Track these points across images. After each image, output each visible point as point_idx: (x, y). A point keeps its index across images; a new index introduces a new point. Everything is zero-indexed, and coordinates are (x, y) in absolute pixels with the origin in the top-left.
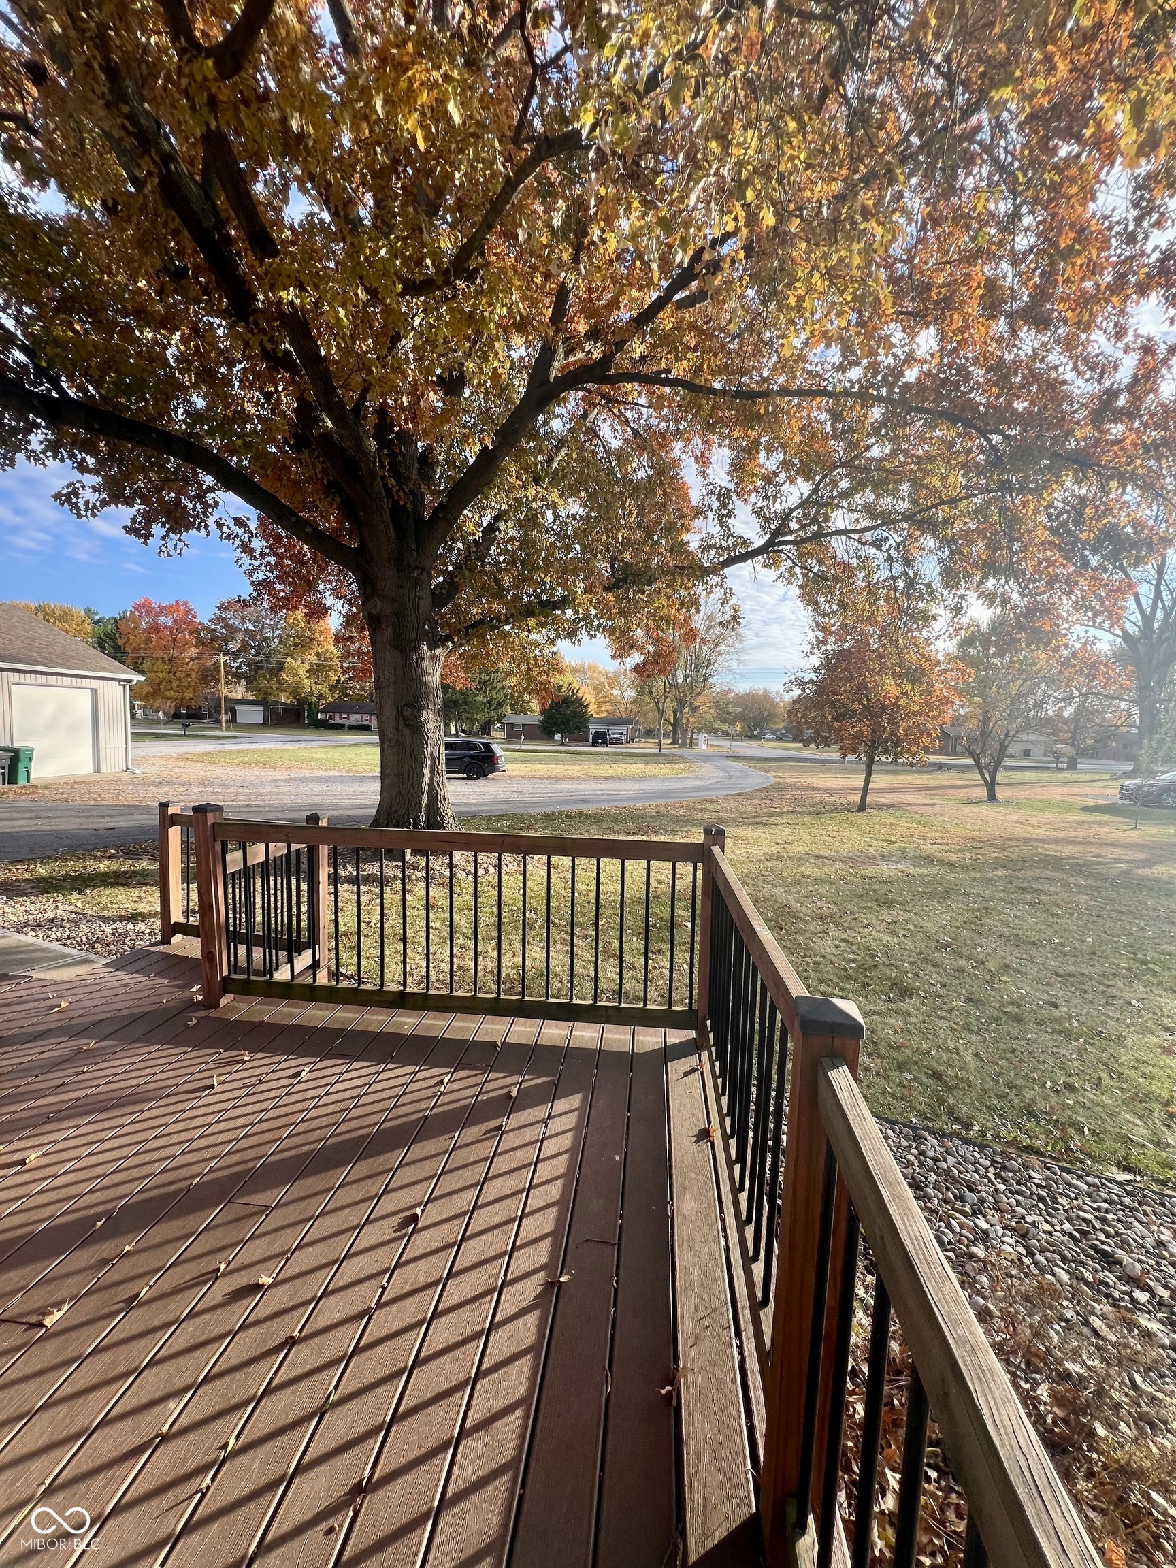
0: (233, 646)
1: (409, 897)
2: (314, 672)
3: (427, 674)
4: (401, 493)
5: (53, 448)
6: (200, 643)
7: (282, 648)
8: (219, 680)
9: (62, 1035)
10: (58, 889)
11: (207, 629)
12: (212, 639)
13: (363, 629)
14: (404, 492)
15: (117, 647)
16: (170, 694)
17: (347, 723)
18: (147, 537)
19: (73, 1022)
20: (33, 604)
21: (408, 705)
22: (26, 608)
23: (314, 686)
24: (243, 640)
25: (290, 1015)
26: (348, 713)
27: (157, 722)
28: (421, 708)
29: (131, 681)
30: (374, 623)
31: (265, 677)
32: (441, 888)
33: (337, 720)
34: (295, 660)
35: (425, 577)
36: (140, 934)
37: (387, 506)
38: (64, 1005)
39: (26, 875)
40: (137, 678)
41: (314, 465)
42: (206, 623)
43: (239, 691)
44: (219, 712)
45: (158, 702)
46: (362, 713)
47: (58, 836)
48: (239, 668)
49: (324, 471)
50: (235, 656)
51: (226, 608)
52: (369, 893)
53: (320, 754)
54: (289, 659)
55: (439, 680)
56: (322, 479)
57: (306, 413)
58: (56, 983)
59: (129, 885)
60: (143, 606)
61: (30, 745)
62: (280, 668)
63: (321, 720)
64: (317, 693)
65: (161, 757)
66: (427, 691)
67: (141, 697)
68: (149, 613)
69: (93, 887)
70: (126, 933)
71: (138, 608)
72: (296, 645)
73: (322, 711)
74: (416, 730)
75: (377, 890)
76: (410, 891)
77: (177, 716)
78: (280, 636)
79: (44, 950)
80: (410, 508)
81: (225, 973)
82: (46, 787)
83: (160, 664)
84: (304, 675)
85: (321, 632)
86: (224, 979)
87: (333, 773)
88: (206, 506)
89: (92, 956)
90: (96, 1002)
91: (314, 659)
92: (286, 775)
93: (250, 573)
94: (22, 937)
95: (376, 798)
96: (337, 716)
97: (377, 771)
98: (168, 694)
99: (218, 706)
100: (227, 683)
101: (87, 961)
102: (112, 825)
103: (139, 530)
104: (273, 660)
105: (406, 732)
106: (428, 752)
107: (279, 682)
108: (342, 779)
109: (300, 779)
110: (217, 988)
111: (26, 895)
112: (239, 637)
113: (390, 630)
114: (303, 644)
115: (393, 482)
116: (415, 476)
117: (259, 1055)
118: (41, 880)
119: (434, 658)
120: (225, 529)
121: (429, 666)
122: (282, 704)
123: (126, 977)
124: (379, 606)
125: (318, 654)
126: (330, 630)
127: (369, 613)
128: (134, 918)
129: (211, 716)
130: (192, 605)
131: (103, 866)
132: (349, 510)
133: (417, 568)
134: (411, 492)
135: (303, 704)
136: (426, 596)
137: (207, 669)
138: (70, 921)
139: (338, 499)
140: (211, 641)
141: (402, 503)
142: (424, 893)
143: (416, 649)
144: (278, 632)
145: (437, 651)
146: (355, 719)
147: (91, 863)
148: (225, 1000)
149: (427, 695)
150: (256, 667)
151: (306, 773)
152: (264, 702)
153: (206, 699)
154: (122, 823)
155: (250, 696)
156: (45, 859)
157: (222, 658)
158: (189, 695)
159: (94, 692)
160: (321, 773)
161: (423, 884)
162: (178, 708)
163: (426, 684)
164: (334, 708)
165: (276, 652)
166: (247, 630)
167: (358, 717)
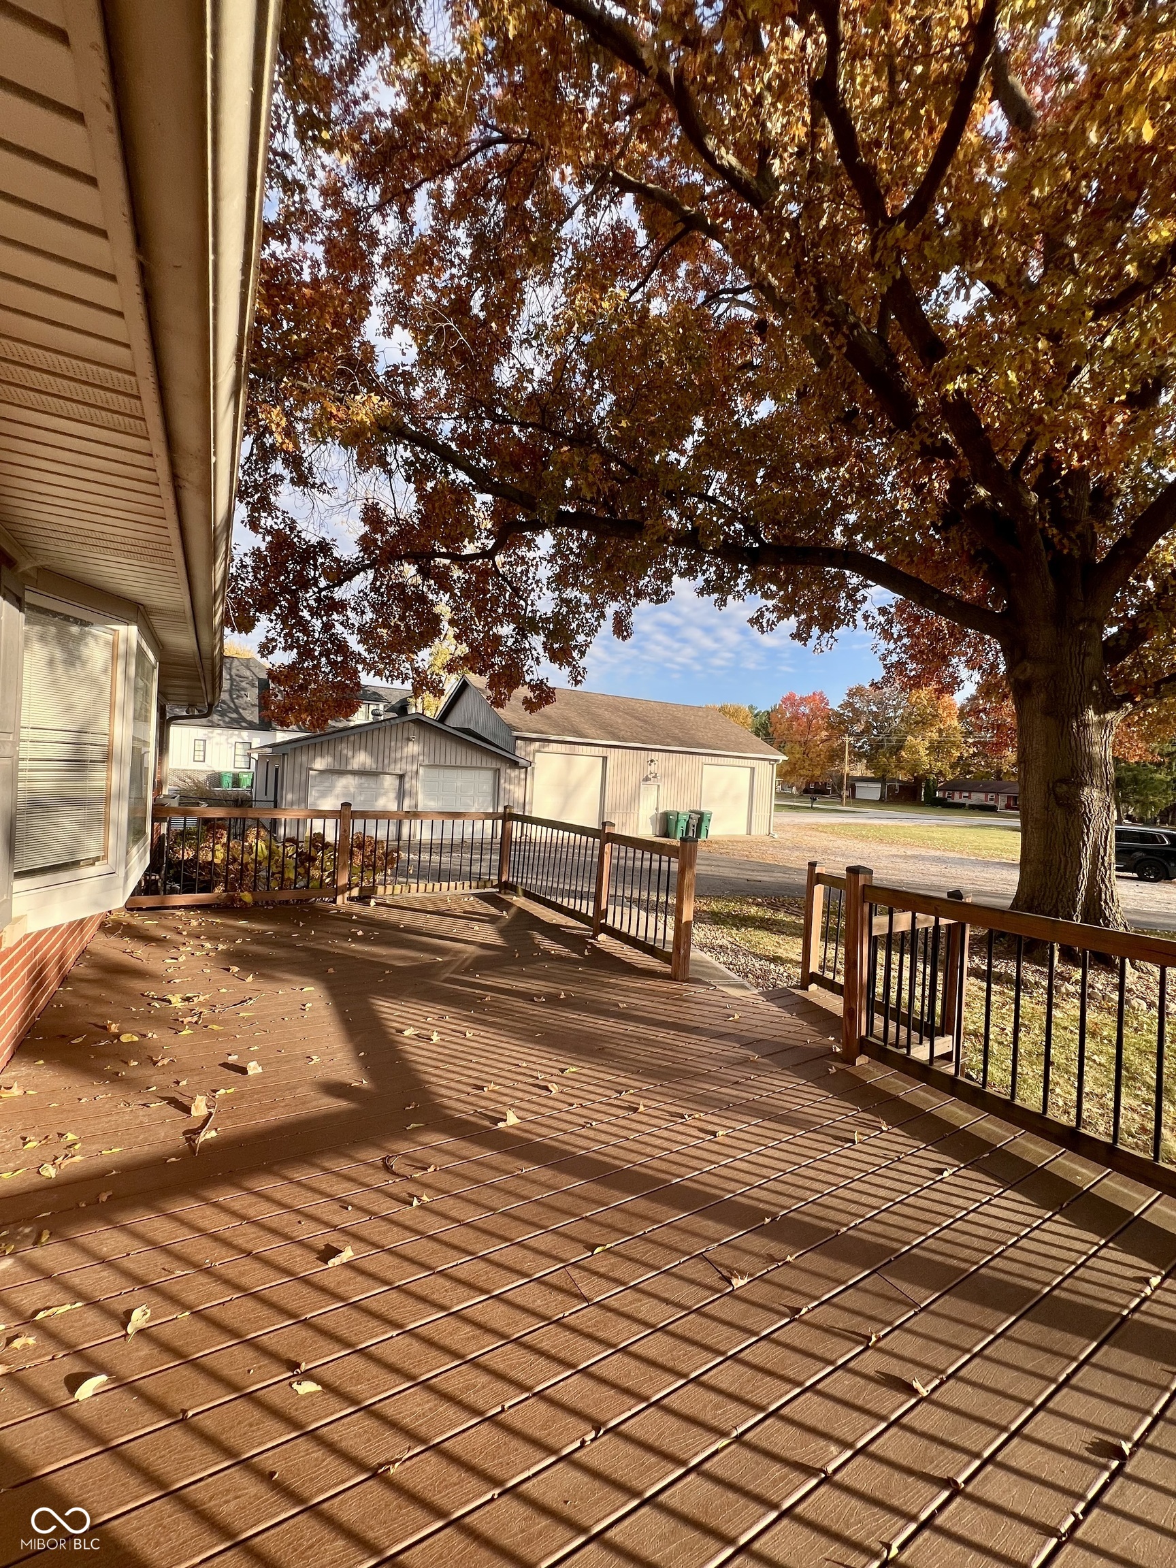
0: (858, 728)
1: (1056, 1013)
2: (935, 749)
3: (1093, 744)
4: (1065, 541)
5: (750, 585)
6: (830, 727)
7: (903, 727)
8: (843, 759)
9: (736, 1042)
10: (724, 923)
11: (837, 714)
12: (840, 723)
13: (1005, 697)
14: (1070, 538)
15: (767, 734)
16: (803, 772)
17: (968, 802)
18: (806, 639)
19: (743, 1033)
20: (718, 706)
21: (1064, 781)
22: (714, 709)
23: (933, 763)
24: (867, 722)
25: (926, 1101)
26: (970, 792)
27: (791, 796)
28: (1082, 785)
29: (776, 761)
30: (1021, 690)
31: (884, 756)
32: (1105, 1013)
33: (957, 799)
34: (916, 737)
35: (1094, 628)
36: (780, 975)
37: (1045, 557)
38: (737, 1017)
39: (705, 908)
40: (782, 758)
41: (961, 539)
42: (836, 709)
43: (860, 770)
44: (841, 788)
45: (793, 779)
46: (986, 792)
47: (725, 881)
48: (861, 747)
49: (972, 543)
50: (858, 736)
51: (854, 694)
52: (1001, 996)
53: (937, 833)
54: (909, 738)
55: (1109, 751)
56: (969, 550)
57: (959, 490)
58: (730, 997)
59: (771, 930)
60: (788, 699)
61: (710, 809)
62: (900, 746)
63: (939, 799)
64: (936, 771)
65: (794, 826)
66: (1091, 763)
67: (785, 774)
68: (792, 704)
69: (747, 927)
70: (770, 971)
71: (785, 701)
72: (917, 723)
73: (940, 789)
74: (1075, 813)
75: (1013, 994)
76: (1058, 1006)
77: (807, 791)
78: (902, 716)
79: (716, 969)
80: (1076, 553)
81: (863, 1033)
82: (717, 843)
83: (797, 747)
84: (923, 752)
85: (945, 708)
86: (861, 1038)
87: (952, 855)
88: (856, 602)
89: (746, 982)
90: (758, 1023)
91: (935, 736)
92: (901, 852)
93: (884, 658)
94: (703, 954)
95: (1013, 890)
96: (957, 795)
97: (1017, 858)
98: (801, 772)
99: (841, 782)
100: (851, 762)
101: (742, 987)
102: (759, 878)
103: (801, 635)
104: (894, 738)
105: (1059, 814)
106: (1090, 840)
107: (898, 760)
108: (961, 862)
109: (916, 857)
110: (855, 1045)
111: (704, 923)
112: (863, 719)
113: (1042, 696)
114: (924, 722)
115: (1055, 531)
116: (1085, 516)
117: (896, 1130)
118: (714, 913)
119: (1102, 724)
120: (870, 620)
121: (1095, 734)
122: (899, 781)
123: (773, 1009)
124: (1029, 670)
125: (940, 731)
126: (954, 705)
127: (1016, 680)
128: (775, 960)
129: (834, 791)
130: (826, 695)
131: (753, 910)
132: (997, 575)
133: (1083, 620)
134: (1079, 536)
135: (921, 781)
136: (1095, 649)
137: (833, 750)
138: (733, 951)
139: (985, 567)
140: (838, 724)
141: (1065, 552)
142: (1078, 1013)
143: (1078, 713)
144: (900, 712)
145: (1109, 716)
146: (978, 798)
147: (745, 907)
148: (861, 1060)
149: (1091, 769)
150: (877, 746)
151: (923, 852)
152: (882, 780)
153: (831, 777)
154: (765, 877)
155: (870, 774)
156: (718, 898)
157: (847, 739)
158: (817, 772)
159: (753, 769)
160: (938, 853)
161: (1077, 1002)
162: (808, 784)
163: (1090, 756)
164: (952, 786)
165: (897, 731)
166: (871, 712)
167: (982, 796)
